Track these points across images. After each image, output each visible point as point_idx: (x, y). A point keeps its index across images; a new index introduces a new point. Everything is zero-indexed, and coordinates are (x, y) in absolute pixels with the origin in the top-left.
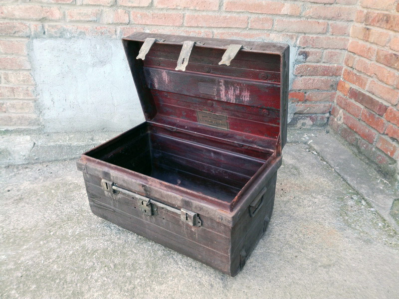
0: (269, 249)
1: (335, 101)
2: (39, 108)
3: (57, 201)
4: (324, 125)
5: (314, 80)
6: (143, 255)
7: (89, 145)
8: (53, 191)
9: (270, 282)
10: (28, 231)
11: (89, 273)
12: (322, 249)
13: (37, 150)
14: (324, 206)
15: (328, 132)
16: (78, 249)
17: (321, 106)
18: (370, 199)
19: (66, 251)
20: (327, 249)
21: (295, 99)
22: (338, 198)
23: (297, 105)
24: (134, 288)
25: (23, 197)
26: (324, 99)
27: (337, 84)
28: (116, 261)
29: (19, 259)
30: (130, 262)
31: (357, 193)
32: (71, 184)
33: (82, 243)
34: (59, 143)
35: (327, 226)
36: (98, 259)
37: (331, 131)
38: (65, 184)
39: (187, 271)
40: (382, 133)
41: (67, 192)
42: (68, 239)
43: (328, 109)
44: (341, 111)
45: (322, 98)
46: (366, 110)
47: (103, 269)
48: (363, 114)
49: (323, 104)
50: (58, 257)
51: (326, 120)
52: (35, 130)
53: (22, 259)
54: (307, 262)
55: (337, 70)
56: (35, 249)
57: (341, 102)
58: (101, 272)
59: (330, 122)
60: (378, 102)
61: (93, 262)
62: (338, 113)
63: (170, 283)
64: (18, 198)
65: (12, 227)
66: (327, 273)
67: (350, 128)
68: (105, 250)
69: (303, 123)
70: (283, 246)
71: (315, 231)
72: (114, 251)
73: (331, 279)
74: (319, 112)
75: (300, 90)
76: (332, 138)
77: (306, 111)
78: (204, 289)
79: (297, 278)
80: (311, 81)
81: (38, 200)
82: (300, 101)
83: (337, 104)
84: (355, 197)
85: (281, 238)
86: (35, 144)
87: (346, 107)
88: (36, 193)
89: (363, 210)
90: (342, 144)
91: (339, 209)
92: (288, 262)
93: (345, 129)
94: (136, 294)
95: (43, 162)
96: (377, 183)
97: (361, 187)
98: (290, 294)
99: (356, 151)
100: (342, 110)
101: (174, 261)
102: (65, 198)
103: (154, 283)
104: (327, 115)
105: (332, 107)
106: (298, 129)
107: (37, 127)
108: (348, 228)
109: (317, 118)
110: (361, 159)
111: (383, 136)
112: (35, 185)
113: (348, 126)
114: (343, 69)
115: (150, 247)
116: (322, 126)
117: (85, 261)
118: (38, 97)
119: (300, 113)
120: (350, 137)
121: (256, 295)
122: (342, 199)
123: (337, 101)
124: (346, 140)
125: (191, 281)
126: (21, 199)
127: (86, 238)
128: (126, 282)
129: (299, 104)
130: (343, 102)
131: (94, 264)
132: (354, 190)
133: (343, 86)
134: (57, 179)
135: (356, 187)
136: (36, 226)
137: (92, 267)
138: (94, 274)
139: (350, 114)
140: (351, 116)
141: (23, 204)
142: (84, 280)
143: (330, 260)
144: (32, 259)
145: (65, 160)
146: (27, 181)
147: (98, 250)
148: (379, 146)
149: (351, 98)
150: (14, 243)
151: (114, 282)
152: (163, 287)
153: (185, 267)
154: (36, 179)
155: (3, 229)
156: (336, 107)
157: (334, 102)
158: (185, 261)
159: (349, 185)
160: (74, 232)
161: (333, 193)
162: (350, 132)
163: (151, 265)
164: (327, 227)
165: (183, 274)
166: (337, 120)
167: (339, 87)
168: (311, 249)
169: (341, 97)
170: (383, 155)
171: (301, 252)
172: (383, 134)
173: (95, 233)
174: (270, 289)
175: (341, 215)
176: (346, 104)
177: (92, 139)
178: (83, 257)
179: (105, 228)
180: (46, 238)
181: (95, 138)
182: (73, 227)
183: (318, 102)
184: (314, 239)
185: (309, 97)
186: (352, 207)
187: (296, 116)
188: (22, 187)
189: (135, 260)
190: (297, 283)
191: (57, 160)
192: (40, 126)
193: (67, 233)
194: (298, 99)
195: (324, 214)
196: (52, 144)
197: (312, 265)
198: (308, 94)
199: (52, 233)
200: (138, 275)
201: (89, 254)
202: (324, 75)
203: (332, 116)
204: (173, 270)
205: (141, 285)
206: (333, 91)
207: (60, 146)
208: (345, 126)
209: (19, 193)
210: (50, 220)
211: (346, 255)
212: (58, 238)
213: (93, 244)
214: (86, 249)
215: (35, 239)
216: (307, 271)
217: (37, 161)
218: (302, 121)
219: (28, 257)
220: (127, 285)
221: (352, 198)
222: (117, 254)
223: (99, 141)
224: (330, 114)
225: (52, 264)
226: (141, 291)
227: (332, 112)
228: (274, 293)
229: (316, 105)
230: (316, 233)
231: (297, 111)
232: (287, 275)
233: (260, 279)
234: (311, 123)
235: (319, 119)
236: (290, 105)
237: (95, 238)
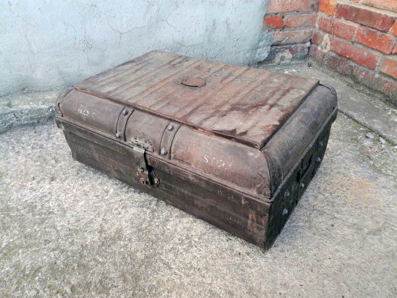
0: (293, 221)
1: (317, 25)
4: (304, 58)
6: (115, 264)
7: (5, 114)
9: (312, 271)
12: (360, 208)
14: (339, 152)
15: (310, 65)
16: (8, 272)
17: (301, 34)
18: (390, 135)
20: (366, 207)
21: (271, 25)
22: (352, 140)
23: (274, 34)
26: (304, 24)
27: (319, 3)
28: (74, 281)
30: (96, 279)
31: (371, 131)
33: (15, 259)
35: (353, 176)
36: (43, 281)
37: (314, 63)
39: (188, 276)
40: (388, 53)
43: (309, 37)
44: (326, 36)
45: (303, 23)
46: (362, 28)
48: (358, 34)
49: (303, 31)
51: (306, 50)
54: (350, 230)
57: (325, 25)
59: (311, 53)
60: (380, 15)
61: (36, 289)
62: (322, 40)
66: (380, 240)
67: (341, 55)
68: (53, 266)
69: (282, 57)
70: (311, 214)
71: (342, 186)
72: (66, 265)
73: (389, 249)
74: (299, 41)
75: (276, 14)
76: (317, 71)
77: (284, 41)
79: (346, 257)
82: (277, 28)
83: (320, 29)
84: (371, 136)
87: (331, 29)
89: (387, 150)
90: (331, 76)
91: (358, 153)
92: (325, 235)
93: (334, 58)
96: (389, 115)
97: (374, 123)
98: (346, 284)
99: (352, 82)
100: (328, 34)
101: (164, 263)
104: (308, 44)
105: (313, 33)
106: (276, 66)
108: (379, 175)
109: (297, 49)
110: (359, 91)
111: (390, 57)
113: (337, 53)
115: (122, 250)
116: (302, 59)
117: (22, 289)
119: (278, 44)
120: (342, 66)
121: (299, 295)
122: (356, 139)
123: (319, 25)
124: (336, 71)
125: (197, 292)
127: (20, 251)
129: (277, 32)
130: (329, 24)
131: (38, 293)
132: (365, 127)
133: (326, 5)
135: (367, 123)
139: (339, 37)
140: (341, 40)
143: (377, 223)
147: (40, 268)
148: (384, 70)
149: (338, 17)
153: (183, 271)
156: (319, 33)
157: (315, 27)
158: (180, 262)
159: (357, 122)
161: (343, 134)
162: (341, 60)
163: (129, 277)
164: (354, 178)
165: (182, 284)
166: (322, 48)
167: (322, 7)
168: (347, 211)
169: (325, 19)
170: (391, 81)
171: (336, 217)
172: (391, 54)
173: (33, 241)
174: (316, 282)
175: (364, 161)
176: (333, 27)
177: (9, 105)
178: (19, 283)
179: (47, 230)
181: (13, 104)
183: (298, 28)
184: (346, 197)
185: (287, 22)
186: (371, 148)
187: (273, 49)
189: (103, 273)
190: (349, 265)
194: (275, 26)
195: (344, 162)
197: (358, 234)
198: (286, 18)
201: (28, 276)
203: (313, 45)
204: (165, 279)
206: (314, 13)
208: (333, 54)
211: (393, 211)
213: (31, 258)
214: (22, 268)
216: (354, 244)
218: (281, 55)
221: (367, 137)
222: (73, 269)
223: (20, 106)
224: (311, 43)
227: (314, 40)
228: (324, 286)
229: (296, 33)
230: (345, 189)
231: (275, 41)
232: (330, 256)
233: (296, 269)
234: (291, 56)
235: (299, 50)
236: (266, 34)
237: (34, 249)
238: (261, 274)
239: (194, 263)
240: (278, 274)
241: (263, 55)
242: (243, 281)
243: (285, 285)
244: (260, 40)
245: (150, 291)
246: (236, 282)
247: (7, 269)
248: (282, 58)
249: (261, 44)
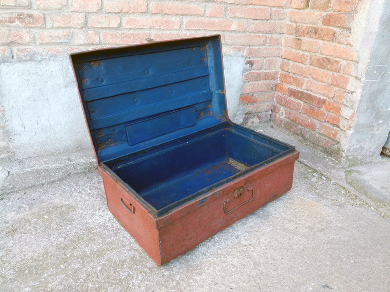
1: (275, 100)
2: (8, 135)
3: (57, 225)
4: (268, 121)
5: (258, 84)
7: (67, 166)
8: (46, 217)
9: (287, 251)
10: (41, 258)
11: (128, 281)
12: (312, 218)
13: (13, 178)
15: (272, 127)
16: (105, 264)
17: (265, 106)
18: (328, 174)
19: (93, 268)
20: (315, 217)
21: (245, 101)
22: (304, 177)
23: (247, 107)
24: (178, 284)
25: (15, 228)
26: (267, 99)
27: (276, 86)
29: (47, 287)
31: (316, 172)
32: (62, 206)
33: (106, 257)
34: (35, 168)
35: (307, 200)
36: (130, 267)
37: (274, 125)
38: (56, 207)
39: (217, 258)
40: (323, 121)
41: (61, 214)
42: (89, 257)
43: (270, 108)
44: (282, 108)
45: (265, 99)
46: (305, 104)
47: (140, 275)
48: (303, 108)
49: (266, 104)
50: (88, 275)
51: (269, 117)
52: (4, 159)
53: (50, 286)
54: (307, 230)
55: (275, 74)
56: (58, 274)
57: (281, 101)
58: (140, 278)
59: (272, 119)
60: (316, 97)
62: (279, 110)
63: (207, 272)
64: (9, 230)
65: (20, 260)
66: (324, 234)
67: (293, 121)
68: (133, 259)
70: (283, 222)
71: (300, 206)
72: (141, 257)
73: (329, 239)
74: (263, 111)
75: (248, 94)
76: (277, 131)
77: (254, 111)
78: (239, 269)
79: (306, 244)
80: (256, 85)
81: (34, 227)
82: (249, 103)
83: (278, 103)
84: (316, 175)
85: (278, 216)
86: (9, 172)
87: (286, 104)
88: (27, 221)
89: (326, 184)
90: (287, 135)
91: (309, 186)
92: (293, 233)
93: (288, 122)
94: (182, 288)
95: (19, 191)
96: (327, 161)
97: (317, 166)
98: (307, 257)
99: (301, 139)
102: (64, 220)
103: (194, 275)
104: (270, 112)
105: (273, 106)
107: (6, 155)
108: (322, 199)
109: (262, 116)
110: (306, 145)
111: (324, 124)
112: (22, 214)
113: (290, 120)
114: (280, 73)
117: (118, 272)
118: (7, 123)
119: (250, 113)
120: (294, 128)
122: (307, 177)
123: (277, 100)
124: (291, 131)
125: (225, 266)
126: (14, 231)
127: (108, 252)
128: (168, 281)
129: (248, 105)
130: (283, 100)
132: (312, 169)
133: (281, 88)
134: (44, 204)
135: (313, 166)
136: (47, 253)
137: (128, 276)
138: (133, 281)
139: (291, 109)
140: (293, 111)
141: (20, 235)
142: (127, 289)
143: (322, 225)
144: (61, 283)
145: (43, 185)
146: (10, 212)
147: (125, 260)
148: (322, 132)
149: (290, 96)
150: (31, 273)
151: (157, 283)
152: (203, 276)
153: (214, 256)
154: (20, 208)
155: (10, 263)
156: (277, 105)
159: (307, 166)
160: (91, 250)
162: (293, 124)
165: (215, 262)
166: (279, 115)
167: (278, 89)
168: (304, 220)
169: (280, 97)
170: (326, 138)
171: (298, 223)
172: (325, 121)
173: (114, 246)
174: (290, 257)
175: (313, 190)
176: (286, 102)
177: (69, 159)
180: (65, 261)
181: (71, 158)
182: (88, 245)
183: (263, 102)
184: (303, 212)
186: (317, 183)
187: (246, 116)
188: (9, 219)
190: (308, 247)
191: (34, 186)
192: (10, 154)
193: (85, 252)
194: (247, 102)
196: (29, 170)
197: (312, 232)
198: (254, 96)
199: (68, 256)
200: (176, 272)
201: (119, 265)
202: (266, 79)
203: (273, 113)
204: (204, 261)
205: (183, 280)
206: (273, 92)
207: (37, 171)
208: (288, 120)
209: (8, 225)
210: (59, 243)
211: (331, 219)
212: (78, 258)
213: (118, 256)
215: (53, 264)
216: (310, 237)
217: (13, 190)
218: (251, 120)
219: (55, 283)
220: (170, 282)
221: (314, 176)
223: (77, 160)
224: (272, 112)
225: (85, 283)
226: (186, 284)
227: (274, 110)
228: (295, 258)
229: (261, 105)
230: (302, 207)
231: (247, 111)
232: (297, 243)
233: (278, 251)
234: (258, 121)
235: (264, 117)
236: (241, 107)
237: (117, 250)
238: (259, 255)
239: (219, 251)
240: (269, 254)
241: (240, 120)
242: (250, 258)
243: (274, 259)
244: (238, 111)
245: (197, 267)
246: (246, 259)
247: (103, 262)
248: (253, 122)
249: (238, 113)
